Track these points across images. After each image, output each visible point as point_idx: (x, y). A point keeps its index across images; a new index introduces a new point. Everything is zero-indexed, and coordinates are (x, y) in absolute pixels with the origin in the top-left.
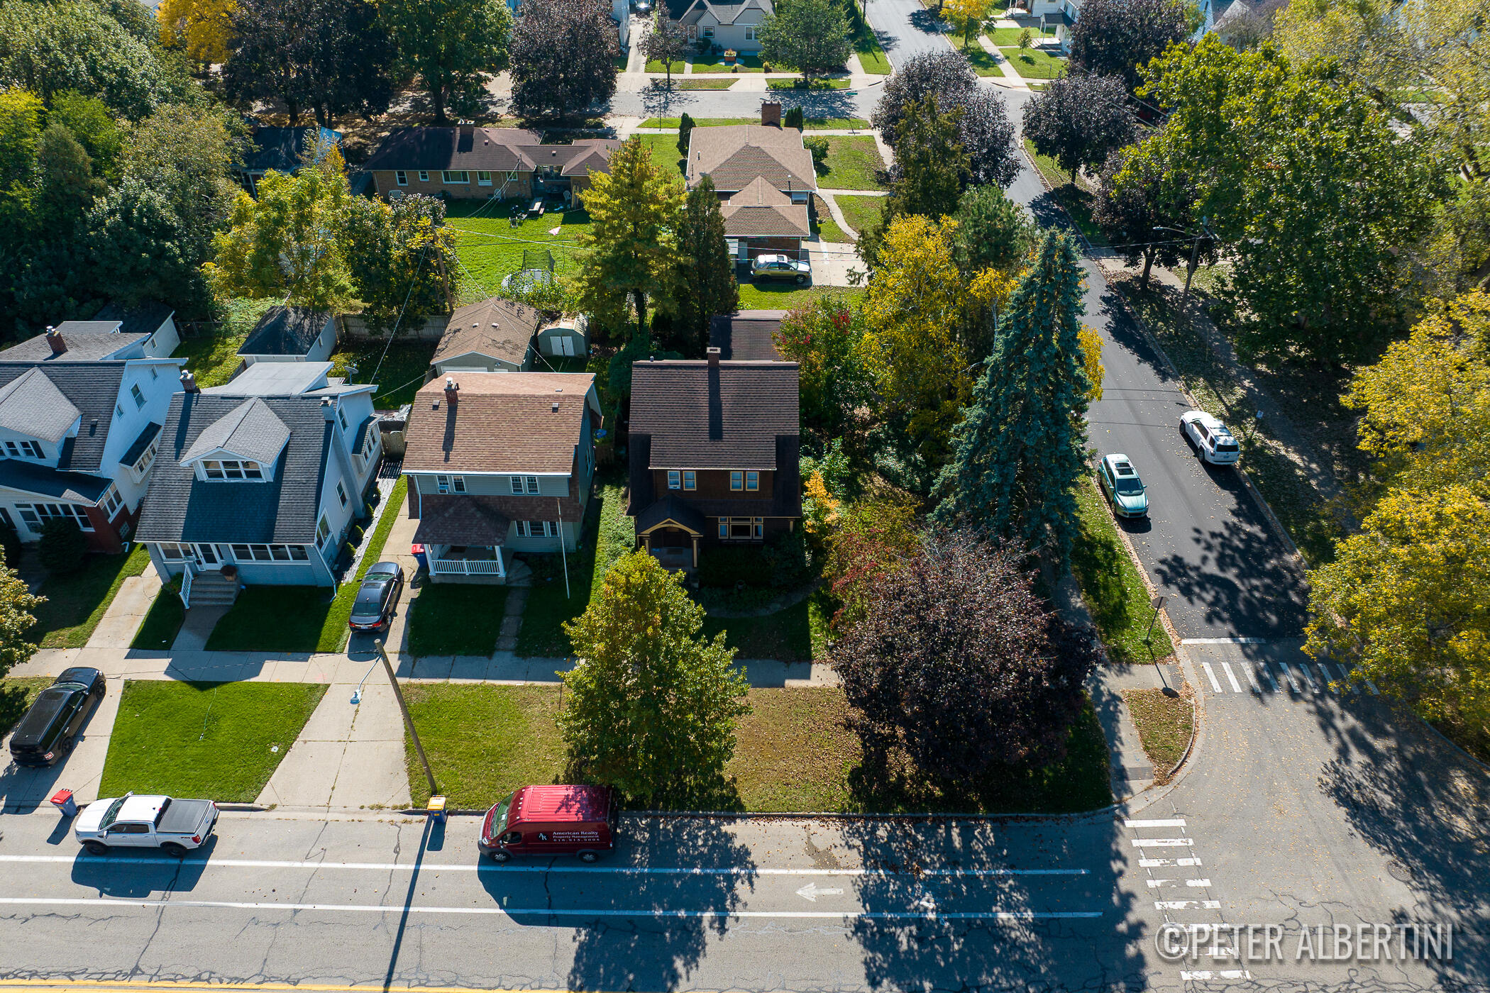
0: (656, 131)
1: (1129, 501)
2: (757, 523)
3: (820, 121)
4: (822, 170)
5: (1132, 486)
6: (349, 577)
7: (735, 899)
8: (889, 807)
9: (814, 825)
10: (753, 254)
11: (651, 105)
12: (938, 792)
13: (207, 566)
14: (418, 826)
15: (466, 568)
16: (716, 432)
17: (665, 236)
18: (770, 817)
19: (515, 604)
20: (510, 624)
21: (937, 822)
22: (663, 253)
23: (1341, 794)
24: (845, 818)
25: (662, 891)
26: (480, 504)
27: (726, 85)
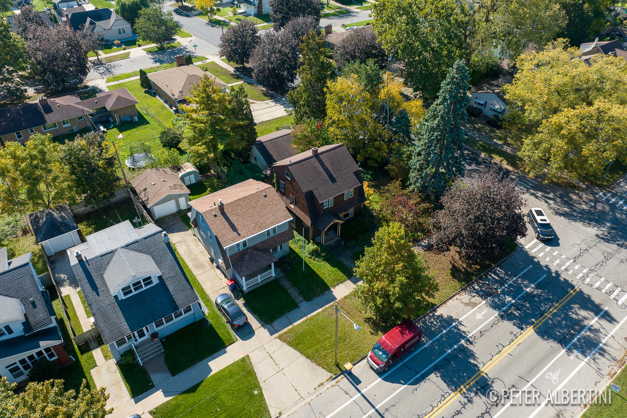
0: (117, 82)
2: (352, 210)
7: (464, 332)
8: (471, 280)
9: (457, 296)
11: (101, 72)
12: (478, 267)
15: (259, 279)
16: (333, 180)
18: (445, 302)
19: (286, 284)
20: (293, 292)
21: (486, 275)
24: (464, 290)
25: (443, 344)
26: (255, 249)
27: (127, 56)
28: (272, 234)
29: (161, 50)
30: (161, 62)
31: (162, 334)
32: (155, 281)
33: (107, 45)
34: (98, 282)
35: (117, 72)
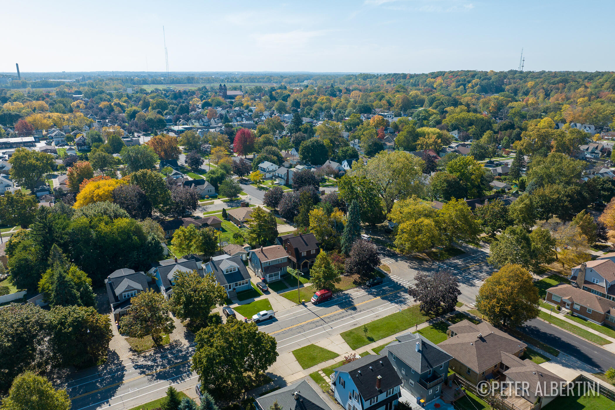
0: (209, 215)
6: (253, 287)
7: (352, 297)
8: (361, 285)
9: (353, 289)
11: (201, 210)
13: (230, 290)
14: (302, 306)
15: (274, 278)
16: (307, 245)
18: (347, 290)
23: (411, 268)
24: (357, 287)
25: (342, 300)
26: (274, 266)
27: (213, 203)
28: (280, 262)
29: (231, 201)
30: (232, 207)
31: (237, 290)
32: (237, 270)
33: (202, 198)
34: (217, 268)
35: (209, 210)
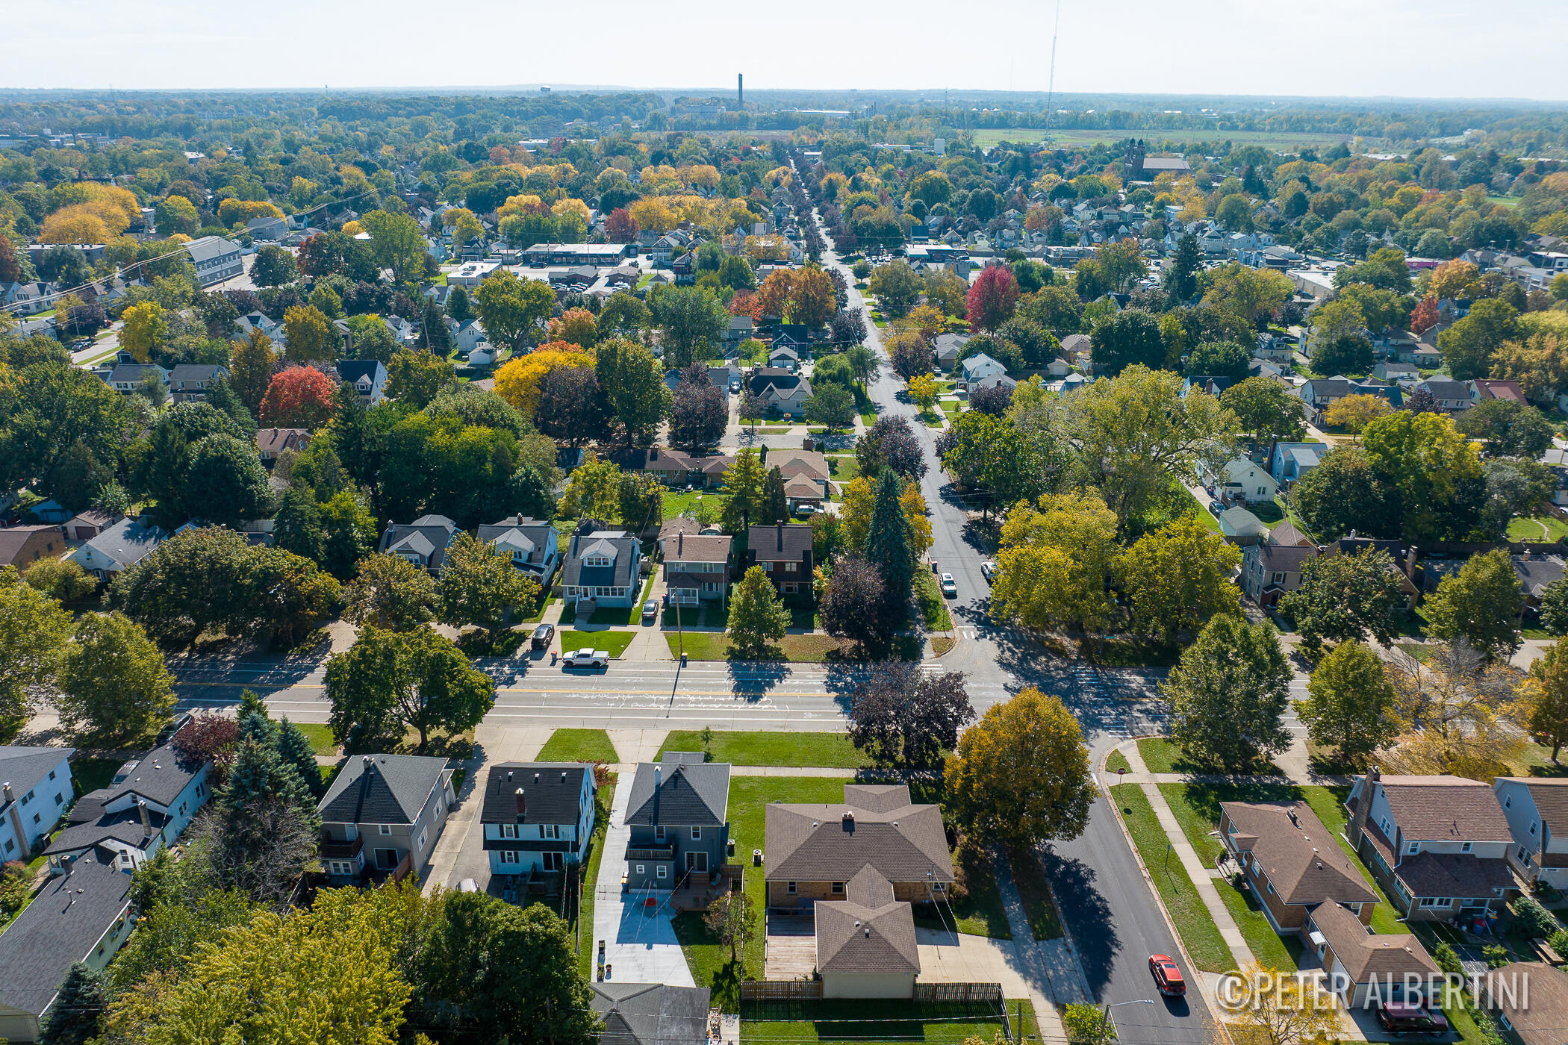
1: (948, 588)
2: (796, 585)
3: (835, 450)
4: (834, 473)
5: (952, 583)
6: (637, 605)
7: (785, 678)
8: (838, 661)
9: (813, 664)
10: (797, 505)
11: (744, 441)
12: (856, 659)
13: (584, 599)
14: (677, 664)
15: (683, 600)
16: (780, 549)
17: (758, 489)
18: (797, 663)
19: (703, 612)
21: (855, 664)
22: (758, 496)
23: (1000, 662)
24: (824, 663)
26: (691, 575)
27: (784, 432)
29: (826, 433)
30: (811, 445)
32: (610, 564)
33: (776, 417)
